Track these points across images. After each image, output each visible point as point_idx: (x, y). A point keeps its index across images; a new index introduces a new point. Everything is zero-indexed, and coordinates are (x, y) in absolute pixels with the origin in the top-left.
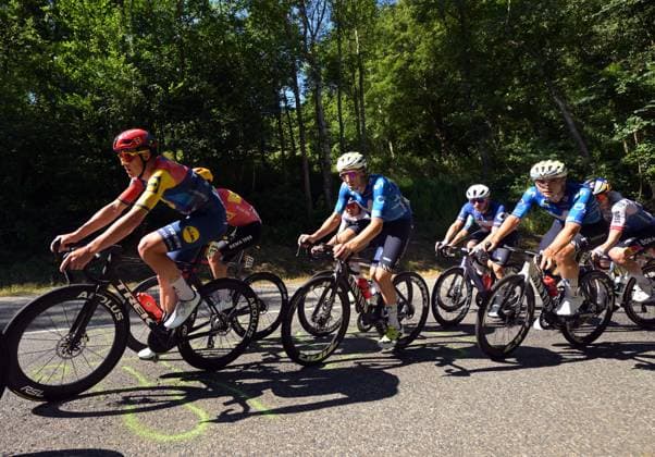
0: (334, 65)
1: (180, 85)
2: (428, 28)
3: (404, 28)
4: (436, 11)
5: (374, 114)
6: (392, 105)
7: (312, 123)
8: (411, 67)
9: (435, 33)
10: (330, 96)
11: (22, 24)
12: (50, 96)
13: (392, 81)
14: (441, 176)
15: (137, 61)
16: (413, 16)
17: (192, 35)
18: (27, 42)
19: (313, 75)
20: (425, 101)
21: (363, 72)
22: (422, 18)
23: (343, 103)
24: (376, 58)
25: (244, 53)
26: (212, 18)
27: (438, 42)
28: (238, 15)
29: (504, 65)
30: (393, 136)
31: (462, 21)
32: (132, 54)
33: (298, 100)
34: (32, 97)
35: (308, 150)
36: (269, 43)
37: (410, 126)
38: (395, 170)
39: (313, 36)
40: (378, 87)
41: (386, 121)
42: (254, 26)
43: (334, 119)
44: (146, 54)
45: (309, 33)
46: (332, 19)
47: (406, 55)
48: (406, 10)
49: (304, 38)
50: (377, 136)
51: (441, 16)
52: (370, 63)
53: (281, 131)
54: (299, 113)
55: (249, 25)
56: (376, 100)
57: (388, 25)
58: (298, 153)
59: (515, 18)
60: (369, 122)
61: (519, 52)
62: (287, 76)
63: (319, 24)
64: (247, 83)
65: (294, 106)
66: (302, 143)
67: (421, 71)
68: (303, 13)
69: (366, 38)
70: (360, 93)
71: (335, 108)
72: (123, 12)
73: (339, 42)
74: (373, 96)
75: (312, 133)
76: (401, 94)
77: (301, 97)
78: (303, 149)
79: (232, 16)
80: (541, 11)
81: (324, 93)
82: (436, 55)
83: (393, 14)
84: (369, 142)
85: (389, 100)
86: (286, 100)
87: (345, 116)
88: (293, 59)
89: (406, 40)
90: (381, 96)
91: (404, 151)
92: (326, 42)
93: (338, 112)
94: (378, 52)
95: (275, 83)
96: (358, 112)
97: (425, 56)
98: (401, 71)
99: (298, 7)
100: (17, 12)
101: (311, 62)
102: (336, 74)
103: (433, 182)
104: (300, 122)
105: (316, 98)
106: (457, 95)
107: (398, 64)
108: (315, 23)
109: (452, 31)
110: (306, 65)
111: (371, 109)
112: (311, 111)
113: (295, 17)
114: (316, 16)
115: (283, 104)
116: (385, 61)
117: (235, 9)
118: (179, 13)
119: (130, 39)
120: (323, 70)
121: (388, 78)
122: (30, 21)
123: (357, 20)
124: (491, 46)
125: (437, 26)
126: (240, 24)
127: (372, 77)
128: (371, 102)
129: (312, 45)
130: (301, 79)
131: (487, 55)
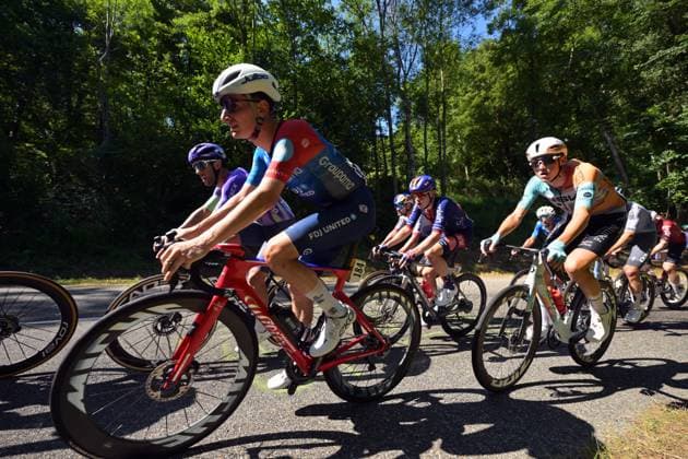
0: (422, 100)
2: (503, 71)
3: (482, 69)
4: (510, 56)
5: (454, 142)
6: (469, 136)
7: (402, 149)
8: (486, 103)
9: (508, 75)
10: (418, 126)
11: (161, 59)
12: (184, 120)
13: (470, 115)
14: (506, 195)
16: (491, 59)
17: (303, 72)
18: (165, 74)
19: (405, 108)
20: (497, 133)
21: (446, 107)
22: (498, 61)
23: (429, 133)
24: (458, 95)
25: (347, 88)
26: (322, 58)
27: (511, 83)
28: (343, 55)
29: (564, 103)
30: (468, 163)
31: (531, 65)
33: (391, 130)
34: (169, 121)
35: (398, 171)
36: (368, 80)
37: (484, 153)
38: (469, 190)
39: (406, 75)
40: (458, 120)
41: (464, 148)
42: (356, 65)
43: (420, 146)
45: (402, 73)
46: (422, 61)
47: (483, 93)
48: (486, 54)
49: (398, 77)
50: (455, 161)
51: (514, 60)
52: (452, 99)
53: (376, 155)
54: (391, 140)
55: (352, 64)
56: (456, 131)
57: (470, 67)
58: (390, 174)
59: (576, 64)
60: (448, 150)
61: (577, 93)
62: (383, 109)
63: (411, 64)
64: (349, 113)
65: (388, 134)
66: (393, 165)
67: (495, 108)
68: (397, 55)
69: (450, 77)
70: (443, 124)
71: (422, 137)
72: (246, 51)
73: (428, 81)
74: (453, 128)
75: (401, 158)
76: (477, 126)
77: (394, 127)
78: (394, 170)
79: (337, 56)
80: (599, 58)
81: (413, 124)
82: (508, 93)
83: (474, 57)
84: (448, 166)
85: (466, 132)
86: (380, 128)
87: (429, 144)
88: (388, 95)
89: (484, 80)
90: (461, 127)
91: (477, 174)
92: (417, 81)
93: (424, 141)
94: (459, 90)
95: (372, 115)
96: (440, 141)
97: (498, 94)
98: (478, 106)
99: (394, 49)
100: (156, 48)
101: (403, 97)
102: (423, 108)
103: (500, 201)
104: (392, 148)
105: (406, 129)
106: (523, 128)
107: (475, 102)
108: (408, 63)
109: (523, 74)
110: (399, 99)
111: (451, 138)
112: (401, 139)
113: (391, 58)
114: (409, 58)
115: (378, 133)
116: (466, 98)
117: (341, 50)
118: (294, 52)
120: (413, 104)
121: (466, 113)
122: (167, 56)
123: (442, 62)
124: (554, 87)
125: (510, 68)
126: (344, 62)
127: (453, 111)
128: (451, 132)
129: (404, 82)
130: (394, 111)
131: (551, 95)
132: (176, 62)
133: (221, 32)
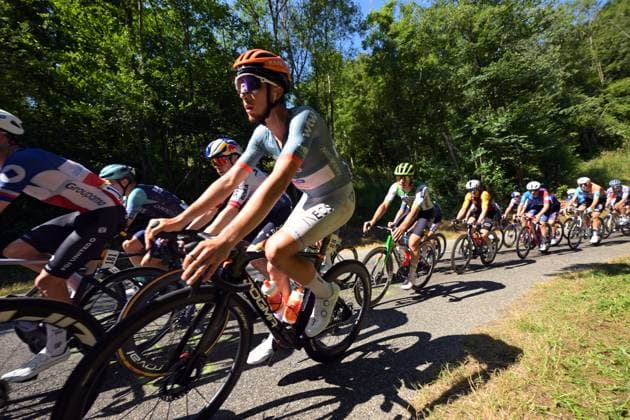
0: (313, 99)
1: (190, 104)
2: (375, 80)
3: (360, 78)
4: (379, 69)
5: (341, 137)
6: (352, 132)
8: (364, 106)
9: (379, 84)
13: (352, 115)
14: (382, 180)
15: (148, 78)
16: (366, 70)
17: (199, 61)
20: (372, 130)
21: (333, 107)
22: (371, 73)
24: (342, 97)
26: (218, 52)
27: (381, 91)
28: (239, 50)
29: (418, 110)
30: (353, 154)
31: (395, 78)
32: (142, 72)
34: (31, 101)
37: (365, 146)
38: (354, 177)
39: (299, 76)
40: (344, 118)
41: (349, 142)
44: (156, 73)
45: (295, 73)
46: (312, 65)
47: (361, 97)
48: (362, 65)
50: (343, 152)
51: (382, 73)
52: (338, 100)
56: (342, 127)
57: (350, 74)
59: (424, 81)
61: (426, 103)
63: (302, 67)
67: (370, 110)
68: (290, 57)
69: (336, 81)
70: (331, 121)
72: (131, 32)
73: (317, 82)
74: (340, 124)
76: (358, 124)
79: (234, 51)
80: (438, 78)
82: (380, 99)
83: (353, 67)
85: (350, 128)
89: (361, 86)
90: (346, 124)
91: (360, 164)
92: (308, 82)
94: (343, 93)
97: (373, 99)
98: (358, 108)
99: (287, 52)
100: (7, 14)
101: (297, 95)
103: (377, 185)
106: (392, 127)
107: (356, 103)
108: (300, 66)
109: (389, 84)
110: (293, 97)
111: (339, 134)
114: (300, 61)
116: (348, 100)
117: (237, 46)
118: (187, 41)
119: (139, 58)
121: (350, 112)
122: (25, 26)
123: (329, 68)
124: (411, 97)
125: (381, 79)
127: (339, 110)
128: (339, 128)
129: (298, 82)
131: (409, 103)
132: (39, 34)
133: (99, 8)
